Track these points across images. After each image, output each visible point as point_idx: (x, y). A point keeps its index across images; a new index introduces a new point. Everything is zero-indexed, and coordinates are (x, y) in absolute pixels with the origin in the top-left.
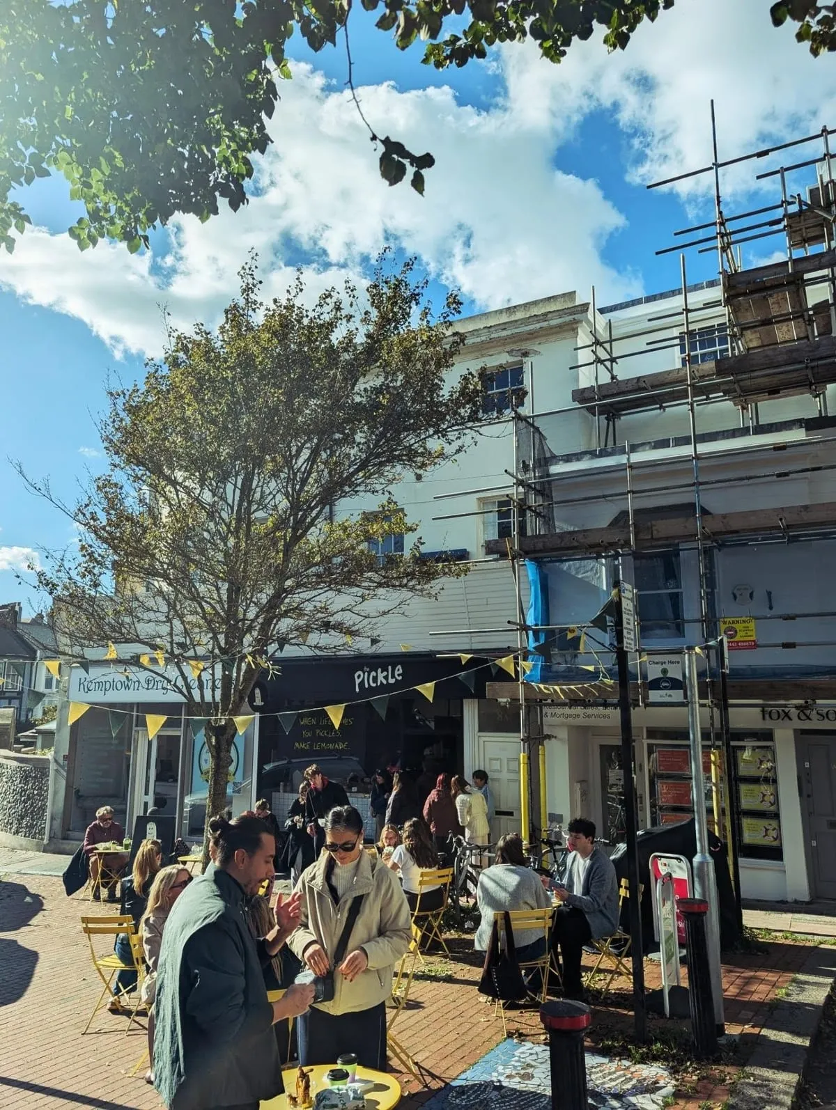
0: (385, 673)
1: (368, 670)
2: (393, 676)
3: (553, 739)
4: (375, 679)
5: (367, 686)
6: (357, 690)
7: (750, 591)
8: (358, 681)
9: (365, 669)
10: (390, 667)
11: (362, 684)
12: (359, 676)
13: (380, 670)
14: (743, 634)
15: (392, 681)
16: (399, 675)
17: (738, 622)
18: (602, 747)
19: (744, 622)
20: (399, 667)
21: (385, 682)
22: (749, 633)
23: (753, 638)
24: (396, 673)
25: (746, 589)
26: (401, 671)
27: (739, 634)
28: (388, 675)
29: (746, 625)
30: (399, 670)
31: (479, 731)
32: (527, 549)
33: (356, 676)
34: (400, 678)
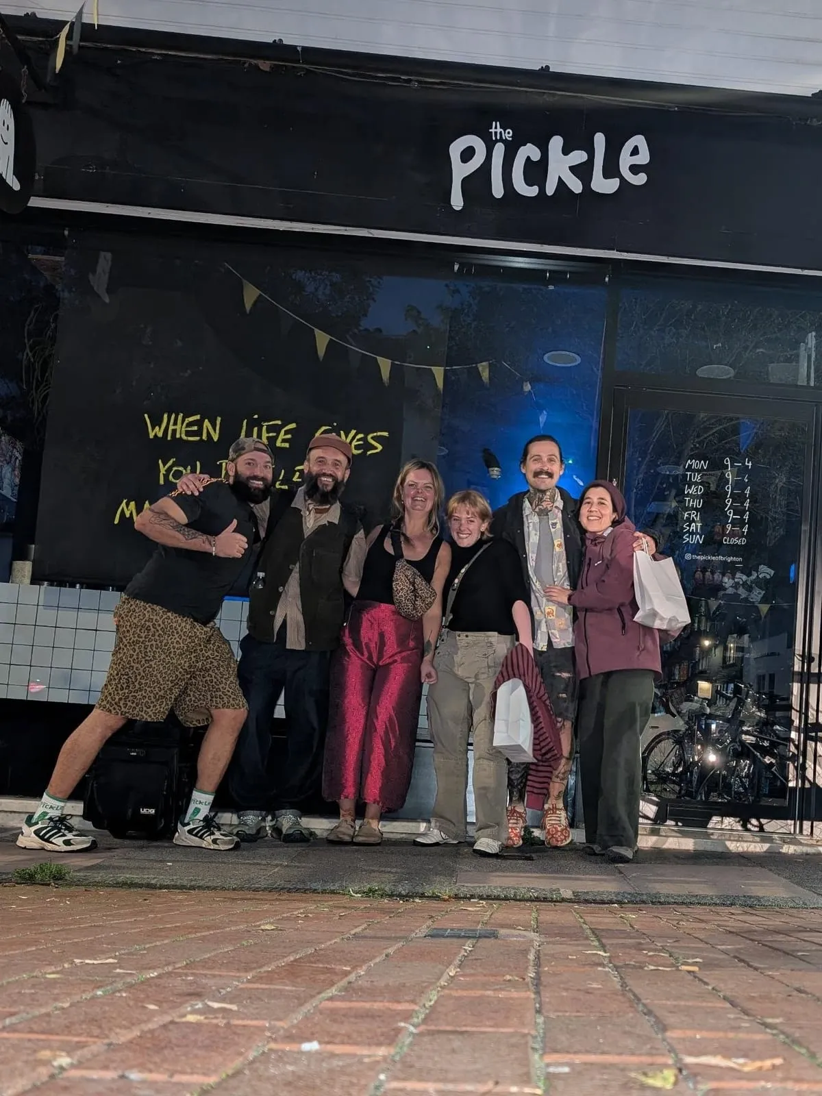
0: (579, 157)
1: (508, 134)
2: (611, 170)
4: (537, 171)
5: (498, 191)
8: (460, 171)
9: (496, 129)
10: (600, 140)
11: (477, 183)
13: (556, 143)
15: (603, 185)
16: (635, 169)
20: (639, 140)
21: (576, 186)
24: (625, 160)
26: (644, 158)
28: (590, 163)
33: (456, 149)
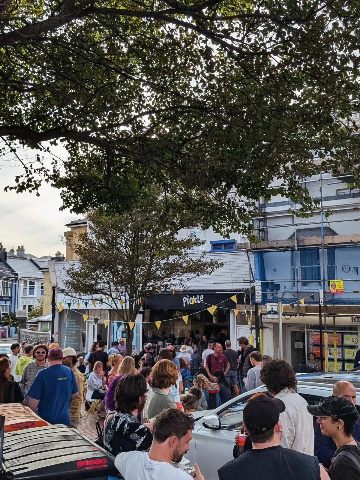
0: (196, 298)
1: (189, 296)
2: (199, 300)
3: (267, 329)
5: (188, 304)
6: (184, 305)
7: (349, 267)
8: (184, 302)
9: (187, 296)
10: (198, 296)
11: (186, 303)
12: (185, 299)
13: (194, 297)
14: (339, 287)
15: (199, 302)
17: (337, 282)
18: (291, 332)
19: (339, 282)
21: (196, 302)
22: (341, 287)
23: (343, 289)
24: (201, 298)
25: (348, 266)
26: (203, 298)
27: (337, 287)
29: (340, 283)
30: (202, 297)
31: (237, 324)
32: (253, 248)
33: (184, 299)
34: (203, 301)
